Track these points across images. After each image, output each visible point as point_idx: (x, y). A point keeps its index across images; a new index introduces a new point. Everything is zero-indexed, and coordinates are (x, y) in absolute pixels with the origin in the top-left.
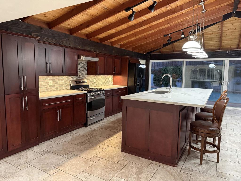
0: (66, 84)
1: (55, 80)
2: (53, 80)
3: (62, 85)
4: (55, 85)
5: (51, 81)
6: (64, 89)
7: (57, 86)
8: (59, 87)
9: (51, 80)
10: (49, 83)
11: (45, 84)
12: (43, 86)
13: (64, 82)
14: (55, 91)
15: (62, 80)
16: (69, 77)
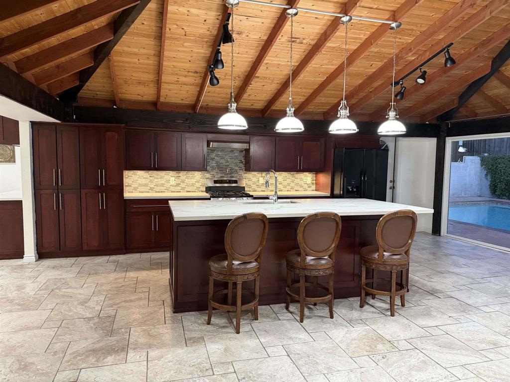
0: (200, 184)
1: (180, 176)
2: (177, 176)
3: (193, 185)
4: (180, 184)
5: (173, 178)
6: (196, 191)
7: (183, 185)
8: (186, 187)
9: (174, 176)
10: (170, 180)
11: (163, 182)
12: (161, 184)
13: (195, 180)
14: (180, 192)
15: (193, 178)
16: (205, 174)
